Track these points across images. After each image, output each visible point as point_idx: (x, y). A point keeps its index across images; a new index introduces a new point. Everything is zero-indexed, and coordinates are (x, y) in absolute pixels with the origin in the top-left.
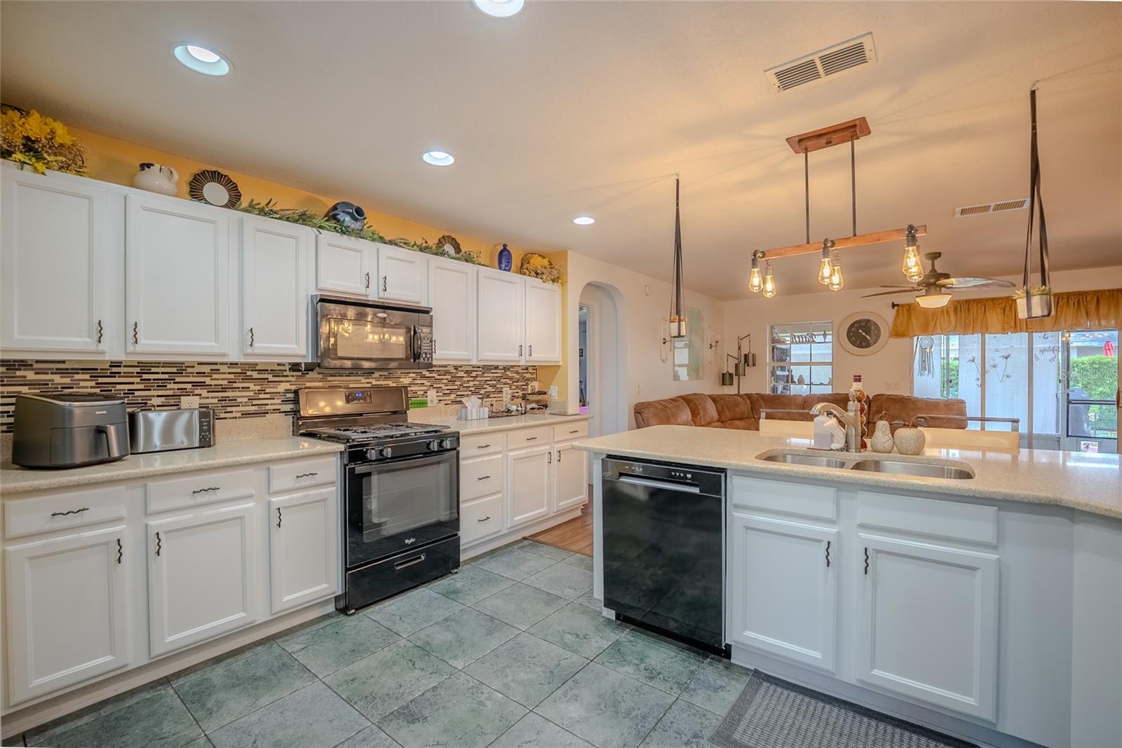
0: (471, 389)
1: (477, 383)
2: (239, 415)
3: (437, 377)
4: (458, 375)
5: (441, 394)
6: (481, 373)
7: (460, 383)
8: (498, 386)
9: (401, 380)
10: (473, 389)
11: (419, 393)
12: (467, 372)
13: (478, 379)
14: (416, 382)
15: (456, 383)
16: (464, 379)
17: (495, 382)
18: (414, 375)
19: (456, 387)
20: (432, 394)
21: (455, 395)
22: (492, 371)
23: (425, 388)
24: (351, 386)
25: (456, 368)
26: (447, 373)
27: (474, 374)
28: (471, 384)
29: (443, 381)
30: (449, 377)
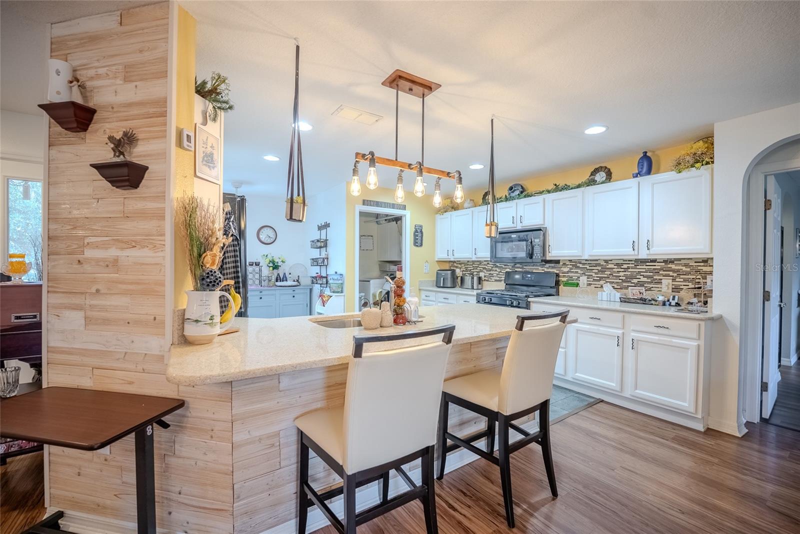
0: (621, 278)
1: (629, 273)
2: (494, 280)
3: (588, 268)
4: (607, 267)
5: (592, 280)
6: (633, 265)
7: (610, 273)
8: (655, 277)
9: (562, 269)
10: (624, 278)
11: (574, 277)
12: (617, 264)
13: (629, 270)
14: (572, 270)
15: (606, 273)
16: (614, 270)
17: (651, 274)
18: (571, 266)
19: (606, 276)
20: (583, 280)
21: (605, 282)
22: (648, 264)
23: (579, 275)
24: (534, 271)
25: (606, 261)
26: (599, 265)
27: (625, 266)
28: (622, 274)
29: (594, 271)
30: (600, 268)
